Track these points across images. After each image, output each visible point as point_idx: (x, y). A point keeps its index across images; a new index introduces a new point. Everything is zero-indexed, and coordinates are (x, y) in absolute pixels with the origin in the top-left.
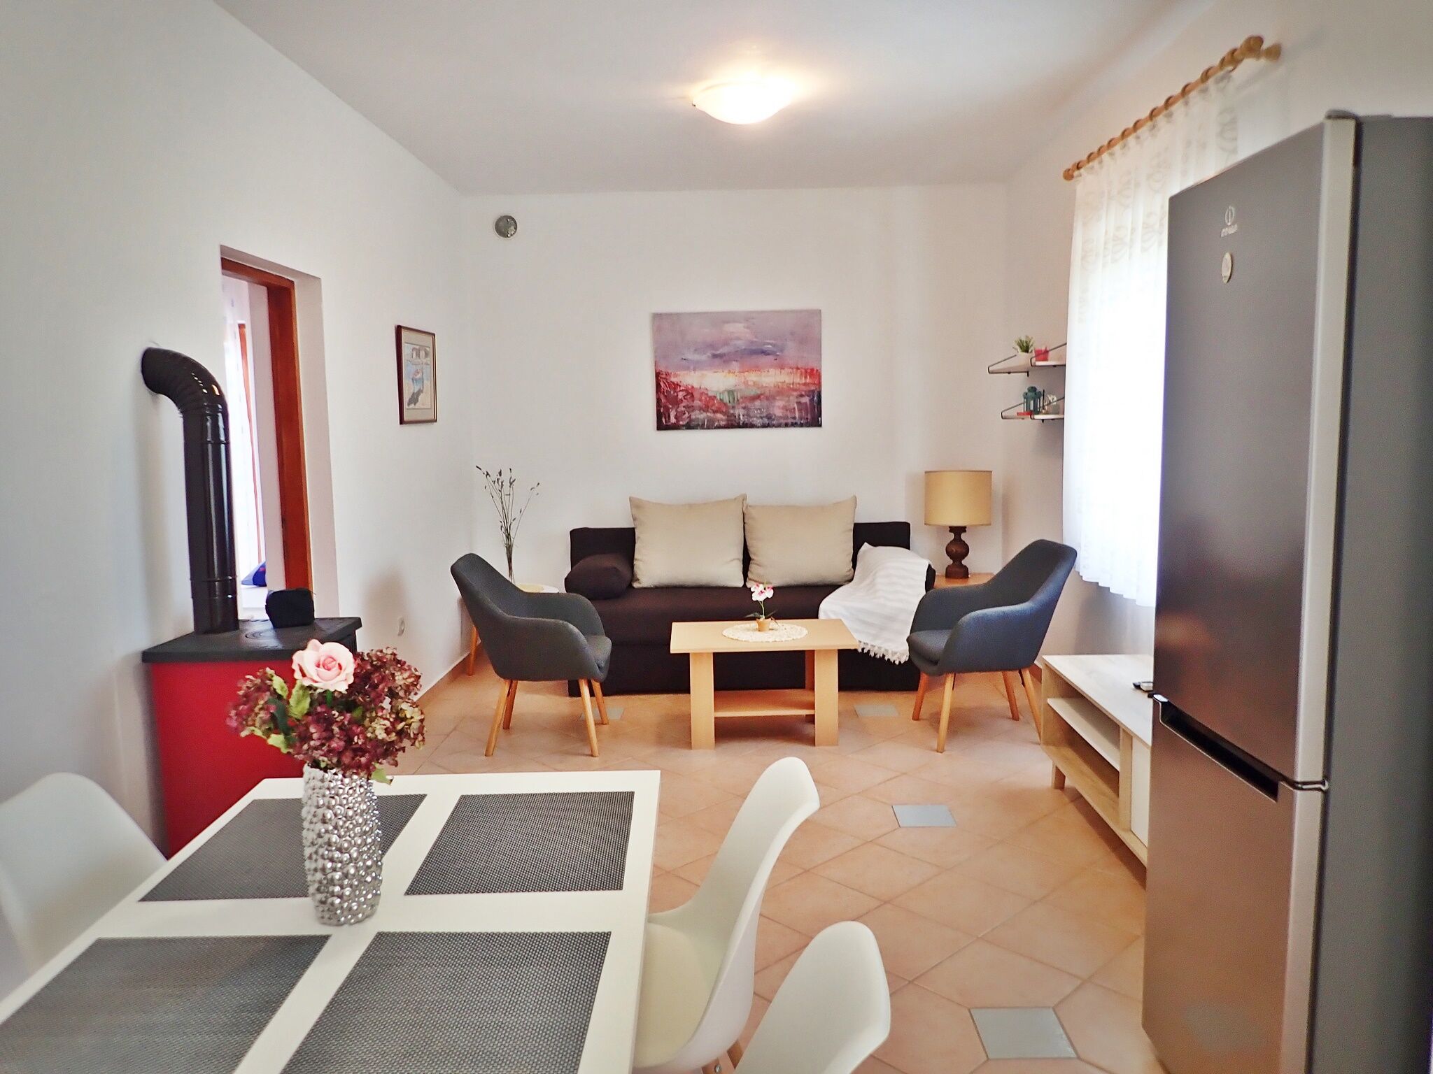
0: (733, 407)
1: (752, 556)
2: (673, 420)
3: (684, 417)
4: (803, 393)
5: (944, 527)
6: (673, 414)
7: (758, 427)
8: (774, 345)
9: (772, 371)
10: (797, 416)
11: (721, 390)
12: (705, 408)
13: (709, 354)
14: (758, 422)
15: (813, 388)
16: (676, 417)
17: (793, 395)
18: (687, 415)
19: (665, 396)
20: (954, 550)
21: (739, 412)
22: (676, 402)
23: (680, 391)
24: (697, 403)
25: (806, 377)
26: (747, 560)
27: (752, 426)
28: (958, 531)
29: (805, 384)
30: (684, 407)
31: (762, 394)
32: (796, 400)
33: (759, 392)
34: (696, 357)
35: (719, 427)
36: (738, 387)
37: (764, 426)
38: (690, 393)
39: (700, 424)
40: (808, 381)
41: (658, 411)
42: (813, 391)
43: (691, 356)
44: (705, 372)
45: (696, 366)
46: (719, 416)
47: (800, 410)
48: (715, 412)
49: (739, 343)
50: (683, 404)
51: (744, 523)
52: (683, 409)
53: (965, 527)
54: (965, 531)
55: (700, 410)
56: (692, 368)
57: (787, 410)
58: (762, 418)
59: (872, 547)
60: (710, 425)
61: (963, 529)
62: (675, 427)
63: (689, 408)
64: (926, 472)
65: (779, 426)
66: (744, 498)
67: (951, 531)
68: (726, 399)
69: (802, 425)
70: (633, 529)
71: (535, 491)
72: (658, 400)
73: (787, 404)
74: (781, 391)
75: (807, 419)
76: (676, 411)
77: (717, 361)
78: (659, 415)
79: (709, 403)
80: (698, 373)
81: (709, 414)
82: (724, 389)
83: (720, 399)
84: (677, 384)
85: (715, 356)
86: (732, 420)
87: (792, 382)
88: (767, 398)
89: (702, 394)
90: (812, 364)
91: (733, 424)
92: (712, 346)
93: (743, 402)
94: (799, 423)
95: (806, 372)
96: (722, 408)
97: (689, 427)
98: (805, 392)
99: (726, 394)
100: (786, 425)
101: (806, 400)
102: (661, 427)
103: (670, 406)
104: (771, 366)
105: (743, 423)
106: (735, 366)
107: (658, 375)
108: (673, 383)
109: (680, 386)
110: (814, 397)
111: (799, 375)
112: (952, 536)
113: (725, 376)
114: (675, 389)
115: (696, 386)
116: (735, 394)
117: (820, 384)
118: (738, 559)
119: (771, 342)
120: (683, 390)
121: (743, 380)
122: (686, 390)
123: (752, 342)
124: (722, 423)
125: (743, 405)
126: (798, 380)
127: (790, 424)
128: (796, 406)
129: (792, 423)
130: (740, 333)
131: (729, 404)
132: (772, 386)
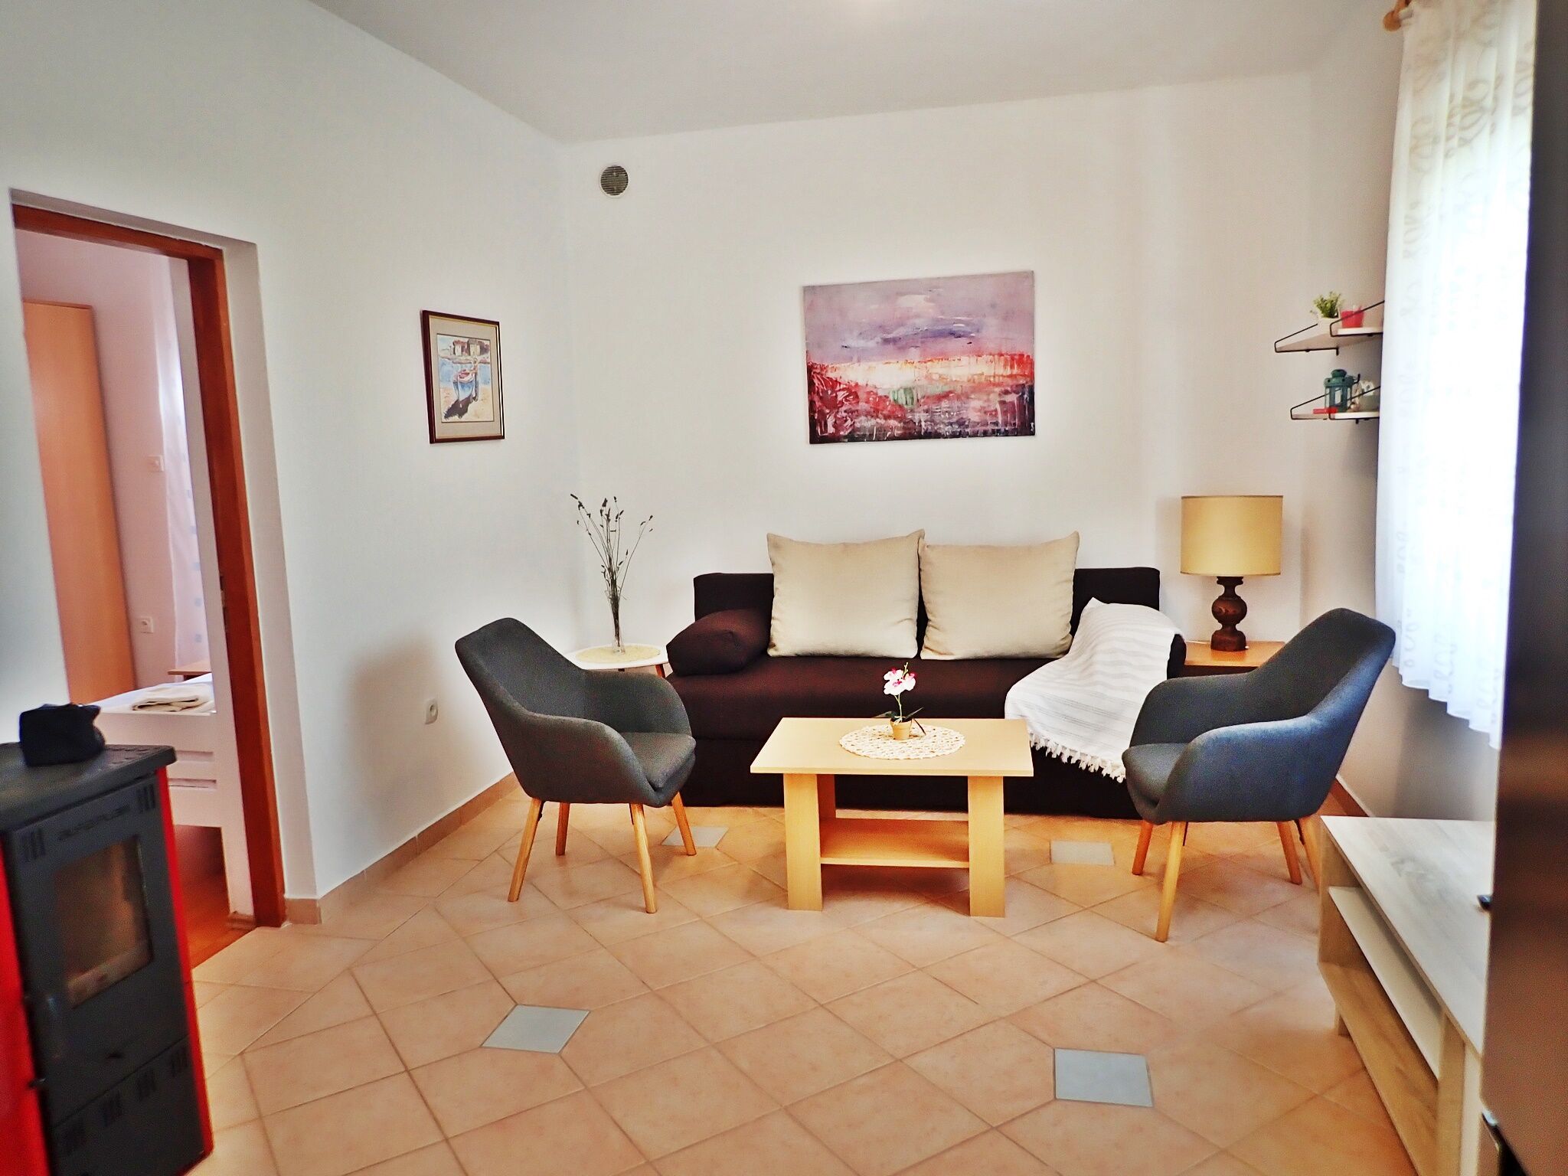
0: (912, 411)
1: (929, 616)
2: (831, 430)
3: (845, 425)
4: (1009, 389)
5: (1211, 578)
6: (830, 421)
7: (946, 438)
8: (967, 324)
9: (965, 359)
10: (1000, 422)
11: (895, 388)
12: (874, 413)
13: (878, 339)
14: (945, 429)
15: (1022, 382)
16: (835, 425)
17: (993, 392)
18: (849, 422)
19: (821, 398)
20: (1224, 610)
21: (920, 417)
22: (835, 405)
23: (840, 390)
24: (863, 406)
25: (1012, 367)
26: (922, 622)
27: (937, 435)
28: (1230, 583)
29: (1011, 376)
30: (845, 411)
31: (951, 392)
32: (999, 399)
33: (946, 389)
34: (861, 343)
35: (893, 438)
36: (919, 383)
37: (954, 436)
38: (853, 392)
39: (868, 433)
40: (1016, 371)
41: (811, 418)
42: (1023, 386)
43: (853, 342)
44: (873, 364)
45: (861, 356)
46: (892, 422)
47: (1004, 413)
48: (886, 417)
49: (918, 322)
50: (844, 408)
51: (920, 570)
52: (844, 414)
53: (1242, 578)
54: (1241, 583)
55: (866, 416)
56: (855, 359)
57: (985, 413)
58: (951, 424)
59: (1103, 604)
60: (881, 436)
61: (1238, 580)
62: (834, 439)
63: (852, 412)
64: (1183, 498)
65: (975, 435)
66: (921, 535)
67: (1218, 582)
68: (902, 401)
69: (1006, 434)
70: (770, 578)
71: (649, 525)
72: (812, 403)
73: (986, 405)
74: (979, 387)
75: (1015, 424)
76: (835, 417)
77: (891, 347)
78: (813, 424)
79: (879, 405)
80: (864, 365)
81: (878, 420)
82: (899, 387)
83: (895, 400)
84: (836, 381)
85: (886, 341)
86: (910, 429)
87: (992, 374)
88: (958, 397)
89: (869, 393)
90: (1020, 348)
91: (911, 433)
92: (882, 328)
93: (925, 404)
94: (1003, 430)
95: (1013, 359)
96: (898, 412)
97: (852, 438)
98: (1012, 387)
99: (902, 391)
100: (985, 434)
101: (1012, 398)
102: (815, 438)
103: (828, 411)
104: (963, 353)
105: (926, 432)
106: (914, 354)
107: (810, 369)
108: (831, 379)
109: (840, 383)
110: (1023, 394)
111: (1002, 364)
112: (1221, 590)
113: (900, 369)
114: (833, 388)
115: (861, 382)
116: (914, 392)
117: (1032, 375)
118: (910, 619)
119: (963, 318)
120: (843, 389)
121: (925, 373)
122: (848, 389)
123: (938, 321)
124: (897, 433)
125: (926, 407)
126: (1001, 371)
127: (990, 431)
128: (998, 407)
129: (993, 430)
130: (921, 310)
131: (905, 407)
132: (965, 379)
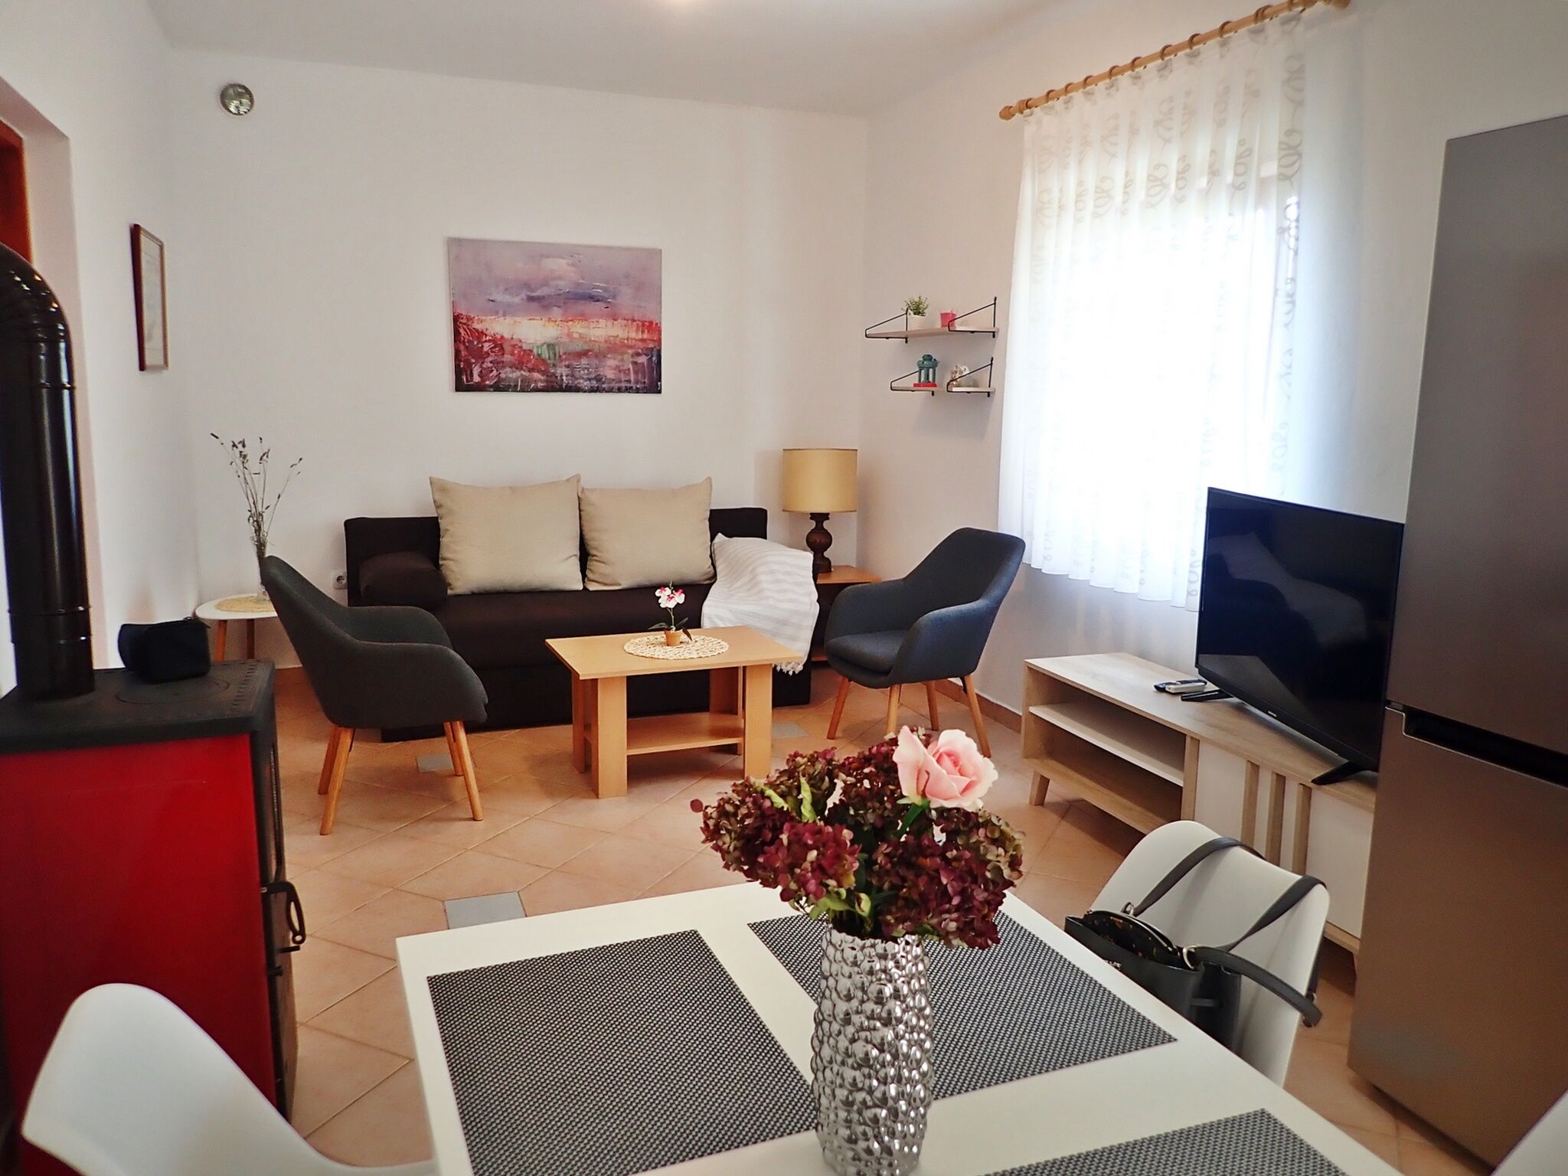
0: (554, 365)
1: (593, 552)
2: (476, 379)
3: (491, 375)
4: (640, 351)
5: (803, 514)
6: (476, 371)
7: (585, 392)
8: (605, 290)
9: (602, 322)
10: (632, 380)
11: (539, 343)
12: (518, 365)
13: (523, 296)
14: (585, 384)
15: (651, 346)
16: (481, 375)
17: (627, 353)
18: (495, 373)
19: (467, 347)
20: (818, 540)
21: (562, 371)
22: (481, 356)
23: (486, 341)
24: (507, 358)
25: (643, 332)
26: (585, 556)
27: (577, 389)
28: (820, 518)
29: (643, 340)
30: (491, 362)
31: (589, 351)
32: (631, 360)
33: (586, 347)
34: (507, 298)
35: (537, 390)
36: (562, 340)
37: (592, 390)
38: (499, 344)
39: (512, 384)
40: (646, 336)
41: (457, 366)
42: (652, 349)
43: (500, 297)
44: (518, 319)
45: (507, 311)
46: (536, 375)
47: (636, 373)
48: (531, 370)
49: (561, 283)
50: (490, 359)
51: (580, 510)
52: (490, 365)
53: (828, 514)
54: (828, 519)
55: (511, 367)
56: (501, 313)
57: (620, 371)
58: (590, 380)
59: (727, 538)
60: (525, 388)
61: (825, 516)
62: (479, 388)
63: (498, 363)
64: (784, 450)
65: (610, 390)
66: (578, 479)
67: (811, 518)
68: (545, 355)
69: (637, 391)
70: (437, 518)
71: (300, 467)
72: (457, 353)
73: (620, 364)
74: (614, 348)
75: (645, 382)
76: (481, 367)
77: (534, 305)
78: (458, 372)
79: (524, 358)
80: (509, 320)
81: (522, 372)
82: (542, 342)
83: (538, 354)
84: (482, 332)
85: (531, 299)
86: (551, 382)
87: (626, 337)
88: (596, 356)
89: (514, 346)
90: (651, 317)
91: (553, 386)
92: (527, 286)
93: (566, 359)
94: (634, 388)
95: (643, 325)
96: (540, 364)
97: (498, 387)
98: (642, 350)
99: (545, 346)
100: (620, 390)
101: (643, 359)
102: (460, 387)
103: (473, 361)
104: (601, 317)
105: (566, 386)
106: (556, 313)
107: (456, 319)
108: (477, 330)
109: (486, 335)
110: (652, 356)
111: (634, 329)
112: (813, 524)
113: (544, 325)
114: (479, 339)
115: (507, 336)
116: (557, 348)
117: (660, 340)
118: (576, 555)
119: (601, 285)
120: (489, 341)
121: (566, 331)
122: (494, 341)
123: (579, 284)
124: (540, 385)
125: (567, 363)
126: (633, 335)
127: (624, 388)
128: (631, 366)
129: (626, 387)
130: (563, 273)
131: (549, 362)
132: (602, 340)
